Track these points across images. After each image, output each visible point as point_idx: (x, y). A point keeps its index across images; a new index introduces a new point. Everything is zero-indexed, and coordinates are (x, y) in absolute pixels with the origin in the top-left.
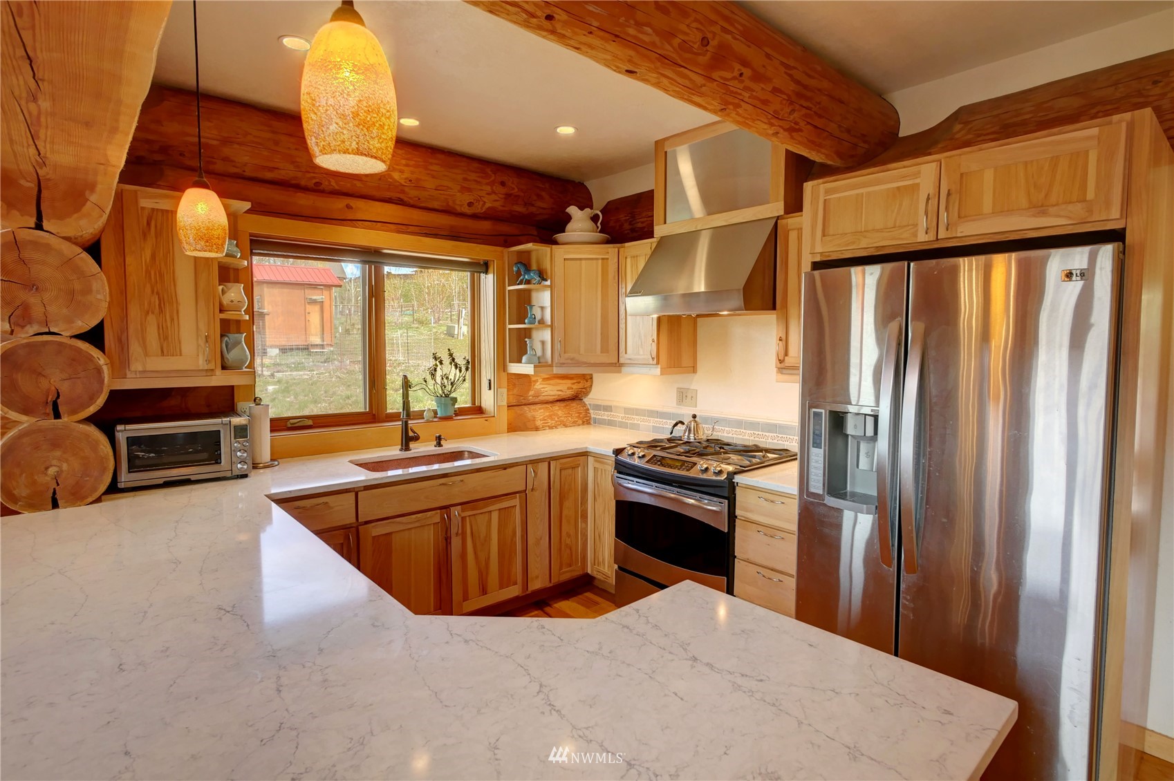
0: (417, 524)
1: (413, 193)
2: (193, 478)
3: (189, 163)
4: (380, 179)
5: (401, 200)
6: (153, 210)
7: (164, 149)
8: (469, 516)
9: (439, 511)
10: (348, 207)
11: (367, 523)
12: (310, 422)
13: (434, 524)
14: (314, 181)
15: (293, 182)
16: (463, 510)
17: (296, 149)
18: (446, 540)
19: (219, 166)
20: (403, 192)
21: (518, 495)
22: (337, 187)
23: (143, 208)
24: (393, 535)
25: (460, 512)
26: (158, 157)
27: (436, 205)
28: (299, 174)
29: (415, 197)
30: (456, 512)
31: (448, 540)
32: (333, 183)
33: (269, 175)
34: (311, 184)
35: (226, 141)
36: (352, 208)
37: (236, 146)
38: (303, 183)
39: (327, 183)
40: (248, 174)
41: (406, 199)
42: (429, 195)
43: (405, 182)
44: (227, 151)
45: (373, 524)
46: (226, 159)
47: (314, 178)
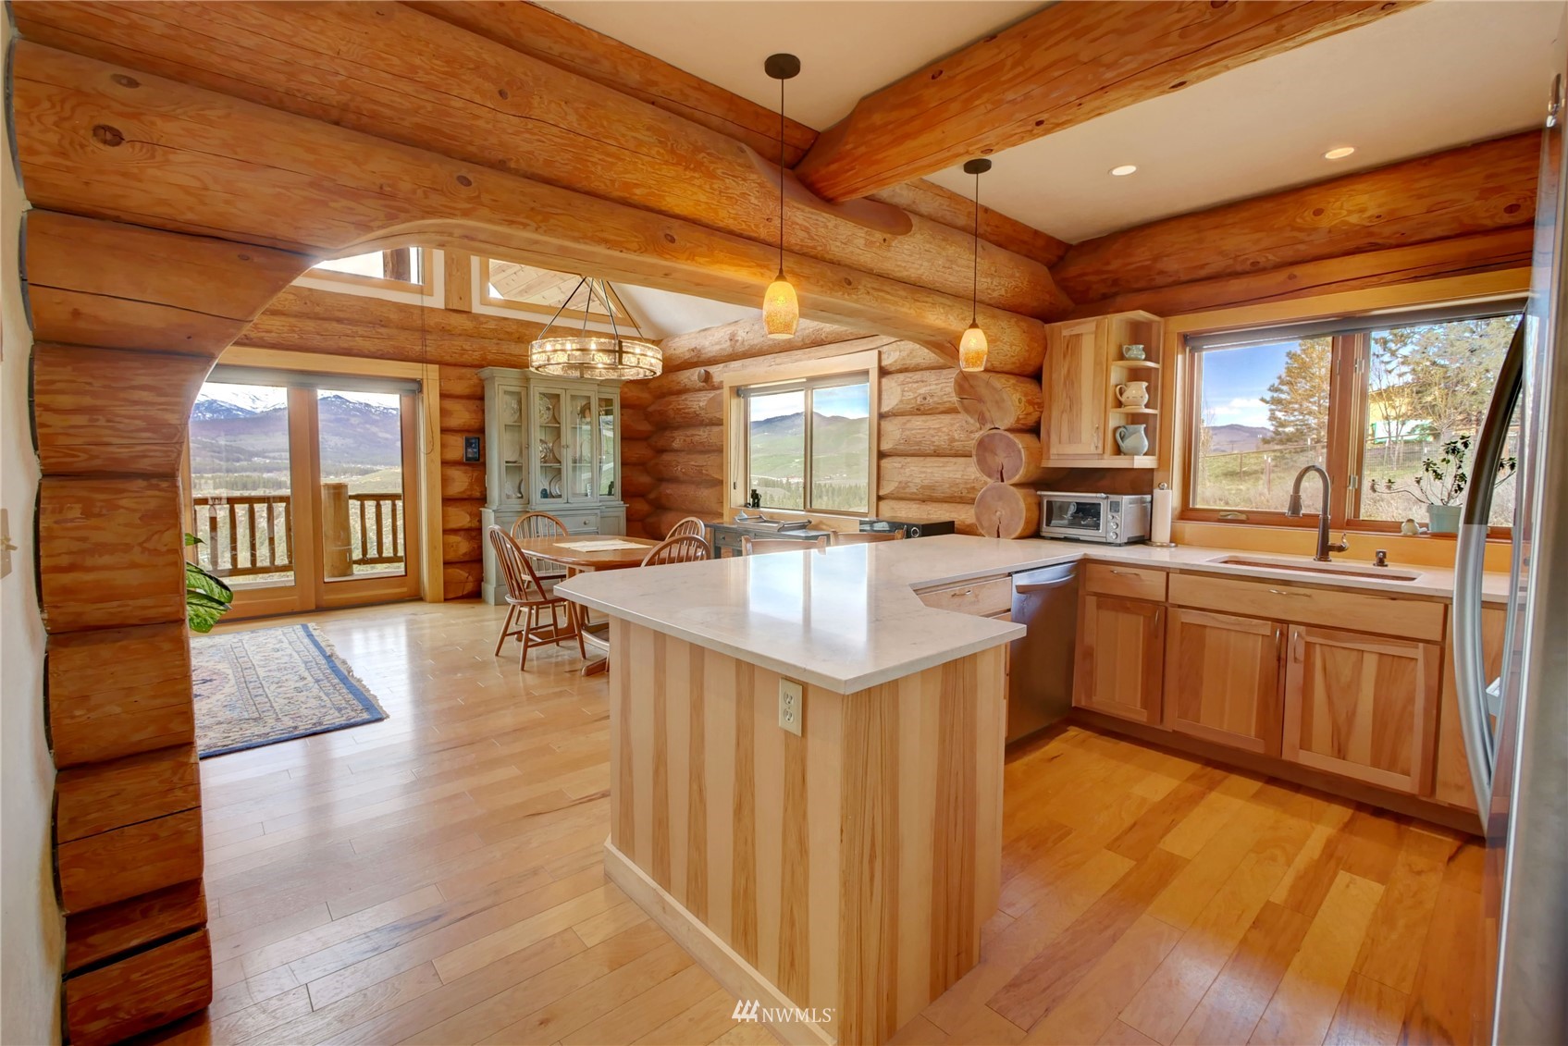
0: (1238, 628)
1: (1387, 231)
2: (1082, 538)
3: (1136, 286)
4: (1330, 232)
5: (1376, 244)
6: (1071, 336)
7: (1115, 282)
8: (1321, 645)
9: (1270, 622)
10: (1292, 277)
11: (1180, 606)
12: (1243, 517)
13: (1263, 635)
14: (1249, 262)
15: (1229, 270)
16: (1308, 634)
17: (1222, 239)
18: (1279, 659)
19: (1160, 280)
20: (1371, 234)
21: (1421, 645)
22: (1278, 260)
23: (1064, 337)
24: (1208, 630)
25: (1304, 634)
26: (1114, 290)
27: (1439, 231)
28: (1231, 261)
29: (1395, 233)
30: (1295, 632)
31: (1281, 661)
32: (1271, 257)
33: (1203, 273)
34: (1247, 266)
35: (1156, 259)
36: (1295, 277)
37: (1165, 259)
38: (1239, 268)
39: (1264, 259)
40: (1184, 278)
41: (1380, 241)
42: (1418, 224)
43: (1370, 222)
44: (1159, 266)
45: (1184, 610)
46: (1161, 273)
47: (1247, 259)
